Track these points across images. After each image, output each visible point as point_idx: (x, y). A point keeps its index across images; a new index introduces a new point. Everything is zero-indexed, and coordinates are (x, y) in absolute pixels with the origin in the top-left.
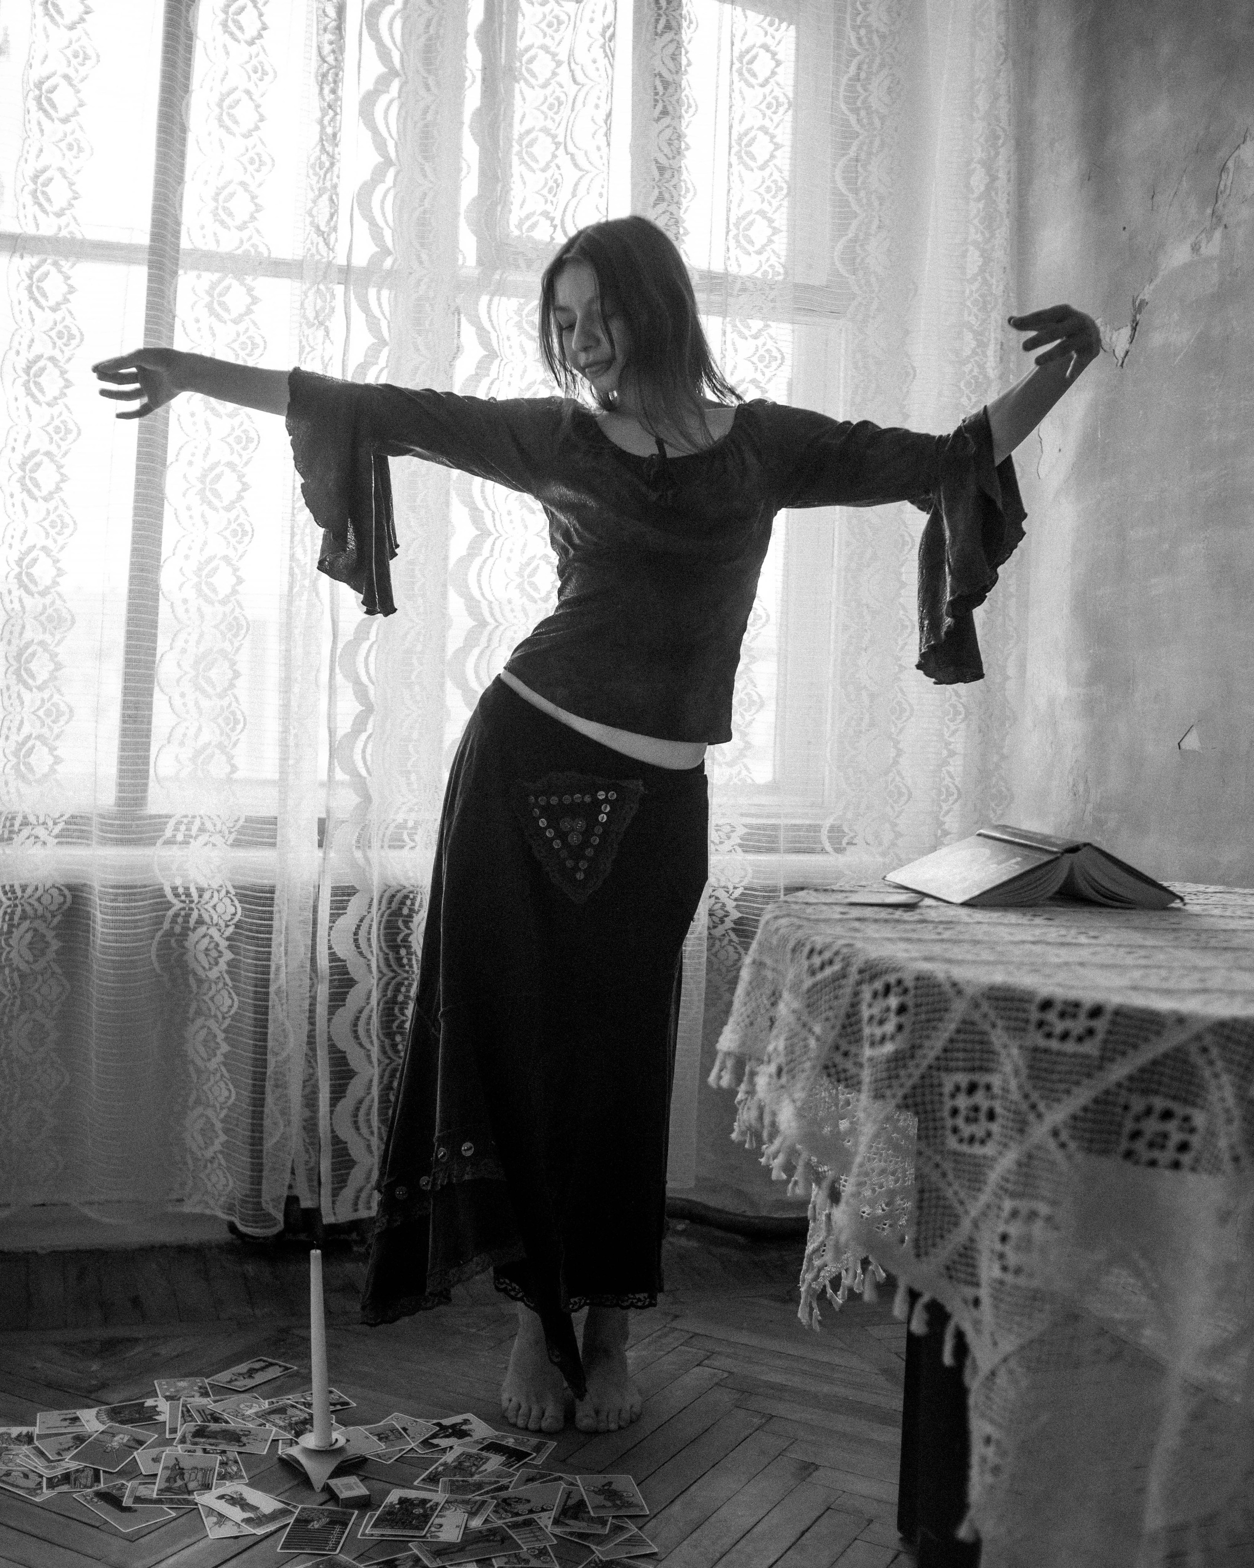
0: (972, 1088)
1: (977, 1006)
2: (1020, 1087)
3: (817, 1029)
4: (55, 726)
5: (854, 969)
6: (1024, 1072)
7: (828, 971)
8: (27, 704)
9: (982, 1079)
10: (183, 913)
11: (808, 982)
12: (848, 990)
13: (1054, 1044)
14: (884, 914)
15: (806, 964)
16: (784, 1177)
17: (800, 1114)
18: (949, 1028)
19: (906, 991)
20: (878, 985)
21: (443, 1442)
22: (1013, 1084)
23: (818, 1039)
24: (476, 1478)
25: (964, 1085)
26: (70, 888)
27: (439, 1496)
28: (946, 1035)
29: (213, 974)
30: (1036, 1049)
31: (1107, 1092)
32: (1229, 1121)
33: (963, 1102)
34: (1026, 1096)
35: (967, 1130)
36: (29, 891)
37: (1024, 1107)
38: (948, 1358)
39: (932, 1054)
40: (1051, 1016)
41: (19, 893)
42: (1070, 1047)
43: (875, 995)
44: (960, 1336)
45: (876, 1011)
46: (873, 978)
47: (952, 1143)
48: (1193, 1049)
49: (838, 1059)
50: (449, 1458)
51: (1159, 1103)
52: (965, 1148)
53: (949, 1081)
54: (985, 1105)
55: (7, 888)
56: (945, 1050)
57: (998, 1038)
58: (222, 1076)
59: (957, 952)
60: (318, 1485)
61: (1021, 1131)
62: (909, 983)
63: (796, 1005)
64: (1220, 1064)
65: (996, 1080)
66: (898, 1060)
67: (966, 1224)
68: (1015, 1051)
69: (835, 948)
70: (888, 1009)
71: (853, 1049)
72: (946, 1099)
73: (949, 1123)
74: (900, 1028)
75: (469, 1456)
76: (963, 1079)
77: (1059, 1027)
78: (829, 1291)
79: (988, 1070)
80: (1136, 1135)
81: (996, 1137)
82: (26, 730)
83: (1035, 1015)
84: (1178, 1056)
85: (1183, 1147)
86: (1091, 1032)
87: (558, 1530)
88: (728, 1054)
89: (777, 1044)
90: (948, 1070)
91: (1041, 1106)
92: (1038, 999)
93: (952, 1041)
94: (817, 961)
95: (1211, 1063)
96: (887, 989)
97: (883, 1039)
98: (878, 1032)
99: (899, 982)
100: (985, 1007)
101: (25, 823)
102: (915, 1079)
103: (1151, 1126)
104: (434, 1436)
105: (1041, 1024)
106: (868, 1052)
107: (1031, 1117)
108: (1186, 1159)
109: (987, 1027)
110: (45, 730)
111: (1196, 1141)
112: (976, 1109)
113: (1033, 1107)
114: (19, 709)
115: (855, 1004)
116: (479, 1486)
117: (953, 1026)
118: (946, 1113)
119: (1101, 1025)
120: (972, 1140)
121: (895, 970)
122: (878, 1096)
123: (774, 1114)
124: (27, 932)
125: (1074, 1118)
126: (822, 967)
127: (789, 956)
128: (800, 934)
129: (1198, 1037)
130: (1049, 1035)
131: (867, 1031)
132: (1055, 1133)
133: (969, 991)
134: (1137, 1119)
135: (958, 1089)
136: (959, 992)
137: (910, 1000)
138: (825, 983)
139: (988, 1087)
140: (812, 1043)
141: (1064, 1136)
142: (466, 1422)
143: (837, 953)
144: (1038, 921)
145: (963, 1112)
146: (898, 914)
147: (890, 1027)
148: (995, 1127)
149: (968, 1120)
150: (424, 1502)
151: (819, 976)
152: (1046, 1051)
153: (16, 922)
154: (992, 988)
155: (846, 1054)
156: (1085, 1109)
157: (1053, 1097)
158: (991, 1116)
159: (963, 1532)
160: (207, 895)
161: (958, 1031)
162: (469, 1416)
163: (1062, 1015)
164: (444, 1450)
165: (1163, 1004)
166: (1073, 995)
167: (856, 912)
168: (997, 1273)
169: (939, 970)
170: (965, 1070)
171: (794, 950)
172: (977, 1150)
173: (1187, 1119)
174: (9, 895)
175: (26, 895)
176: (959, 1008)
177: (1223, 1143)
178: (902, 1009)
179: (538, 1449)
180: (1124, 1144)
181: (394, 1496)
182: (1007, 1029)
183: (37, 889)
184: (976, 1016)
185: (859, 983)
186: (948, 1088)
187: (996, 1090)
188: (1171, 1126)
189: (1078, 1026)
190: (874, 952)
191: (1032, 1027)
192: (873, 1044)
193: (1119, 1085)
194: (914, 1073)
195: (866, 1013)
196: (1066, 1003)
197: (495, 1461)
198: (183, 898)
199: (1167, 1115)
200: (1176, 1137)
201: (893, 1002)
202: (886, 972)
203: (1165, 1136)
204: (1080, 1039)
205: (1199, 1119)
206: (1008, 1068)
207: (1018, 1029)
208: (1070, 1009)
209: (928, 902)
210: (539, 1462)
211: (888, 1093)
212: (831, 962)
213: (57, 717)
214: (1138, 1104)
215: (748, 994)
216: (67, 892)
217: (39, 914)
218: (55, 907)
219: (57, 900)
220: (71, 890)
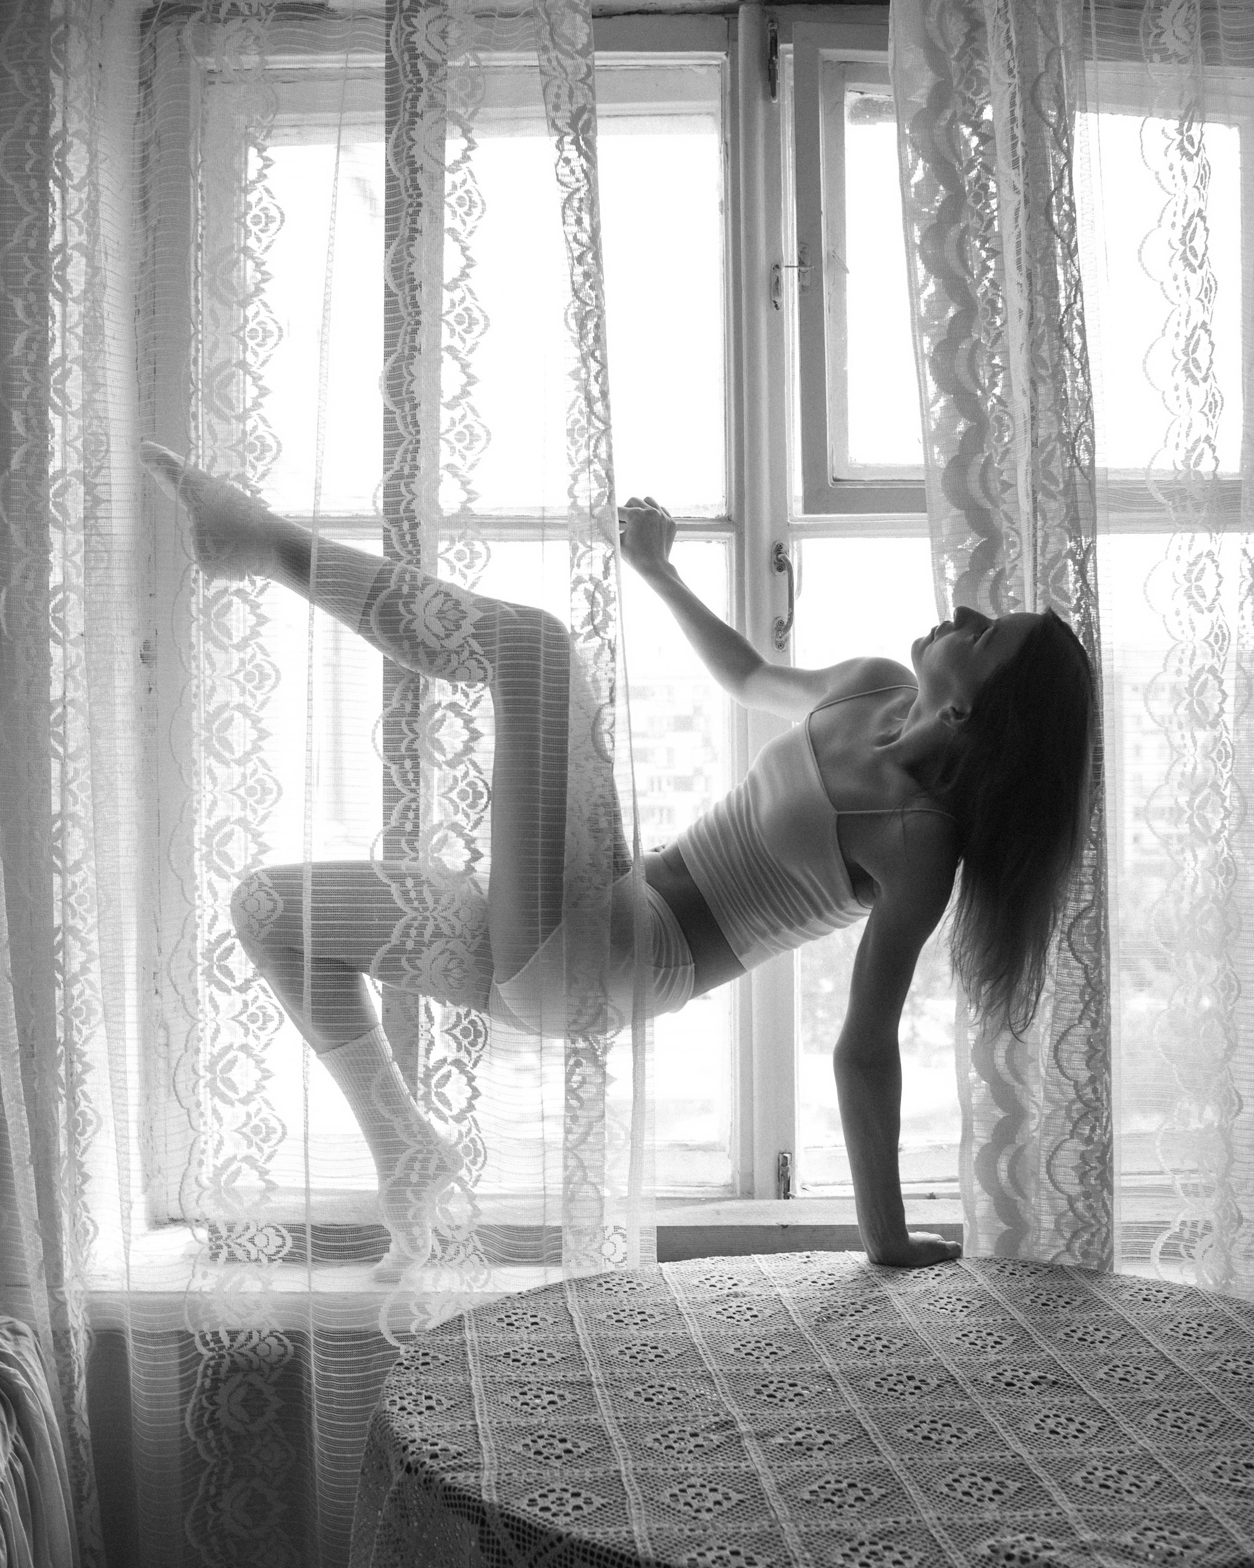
4: (265, 1146)
8: (226, 1120)
26: (286, 1333)
36: (242, 1338)
41: (226, 1342)
55: (209, 1337)
82: (227, 1151)
110: (253, 1151)
114: (216, 1126)
124: (239, 1386)
153: (222, 1376)
174: (212, 1345)
175: (236, 1345)
183: (250, 1337)
213: (268, 1134)
216: (286, 1341)
217: (255, 1366)
218: (274, 1358)
219: (278, 1350)
220: (292, 1340)
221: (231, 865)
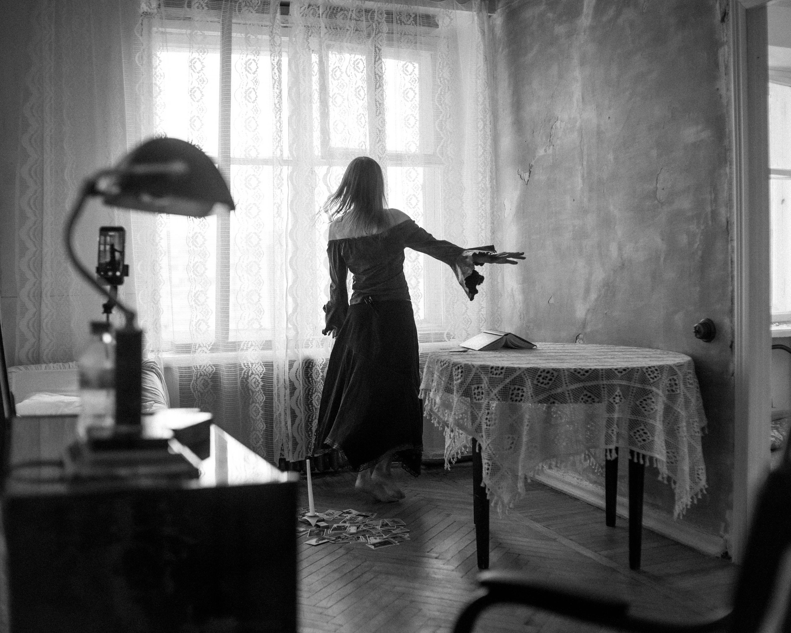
0: (478, 388)
1: (478, 369)
2: (488, 386)
3: (444, 379)
5: (451, 364)
6: (488, 382)
7: (445, 365)
8: (198, 310)
9: (480, 386)
10: (247, 371)
11: (441, 369)
12: (450, 369)
13: (494, 376)
14: (458, 353)
15: (440, 365)
16: (438, 425)
17: (441, 399)
18: (472, 375)
19: (462, 368)
20: (456, 367)
21: (345, 515)
22: (486, 386)
23: (444, 381)
24: (357, 521)
25: (476, 387)
26: (214, 365)
27: (347, 524)
28: (472, 377)
29: (257, 390)
30: (491, 378)
31: (506, 385)
32: (530, 389)
33: (476, 391)
34: (489, 388)
35: (477, 397)
37: (489, 390)
38: (477, 451)
39: (469, 381)
40: (493, 370)
41: (199, 368)
42: (497, 376)
43: (456, 369)
44: (480, 445)
45: (456, 373)
46: (455, 366)
47: (475, 400)
48: (522, 374)
49: (449, 385)
50: (347, 518)
51: (517, 387)
52: (477, 402)
53: (473, 387)
54: (481, 391)
56: (472, 380)
57: (482, 376)
58: (261, 421)
59: (475, 360)
60: (313, 525)
61: (489, 395)
62: (463, 366)
63: (438, 374)
64: (528, 377)
65: (483, 385)
66: (462, 383)
67: (479, 419)
68: (486, 378)
69: (447, 360)
70: (459, 372)
71: (452, 383)
72: (473, 391)
73: (474, 396)
74: (462, 376)
75: (353, 517)
76: (476, 386)
77: (495, 372)
78: (452, 459)
79: (482, 384)
80: (512, 394)
81: (484, 398)
82: (198, 318)
83: (490, 370)
84: (520, 376)
85: (522, 396)
86: (502, 373)
87: (382, 529)
88: (422, 390)
89: (435, 384)
90: (473, 384)
91: (492, 390)
92: (490, 367)
93: (473, 378)
94: (442, 364)
95: (526, 377)
96: (458, 368)
97: (458, 379)
98: (457, 378)
99: (461, 366)
100: (479, 370)
101: (200, 346)
102: (465, 387)
103: (516, 392)
104: (342, 514)
105: (491, 372)
106: (455, 382)
107: (490, 392)
108: (523, 398)
109: (480, 374)
110: (204, 317)
111: (524, 394)
112: (479, 392)
113: (491, 390)
114: (196, 312)
115: (451, 372)
116: (358, 523)
117: (473, 374)
118: (473, 395)
119: (503, 371)
120: (479, 399)
121: (460, 364)
122: (458, 392)
123: (435, 400)
124: (202, 380)
125: (499, 391)
126: (444, 365)
127: (436, 363)
128: (438, 358)
129: (523, 372)
130: (493, 374)
131: (454, 378)
132: (495, 395)
133: (476, 367)
134: (512, 391)
135: (475, 388)
136: (474, 367)
137: (463, 370)
138: (445, 368)
139: (481, 387)
140: (443, 382)
141: (497, 396)
142: (350, 511)
143: (447, 361)
144: (497, 353)
145: (476, 393)
146: (462, 353)
147: (459, 376)
148: (483, 396)
149: (478, 395)
150: (344, 526)
151: (443, 367)
152: (492, 378)
153: (198, 377)
154: (481, 365)
155: (450, 384)
156: (501, 389)
157: (494, 387)
158: (482, 393)
159: (482, 485)
160: (254, 365)
161: (474, 375)
162: (350, 509)
163: (495, 370)
164: (346, 517)
165: (516, 366)
166: (497, 365)
167: (451, 353)
168: (485, 427)
169: (470, 363)
170: (477, 384)
171: (437, 362)
172: (480, 401)
173: (522, 389)
174: (196, 369)
175: (201, 369)
176: (474, 370)
177: (529, 393)
178: (462, 372)
179: (372, 515)
180: (510, 396)
181: (335, 526)
182: (484, 374)
184: (478, 372)
185: (452, 367)
186: (473, 389)
187: (483, 388)
188: (520, 392)
189: (499, 372)
190: (455, 360)
191: (489, 373)
192: (456, 381)
193: (508, 384)
194: (465, 385)
195: (454, 374)
196: (496, 367)
197: (360, 518)
198: (247, 367)
199: (519, 389)
200: (521, 394)
201: (460, 370)
202: (458, 364)
203: (519, 394)
204: (499, 374)
205: (525, 389)
206: (485, 382)
207: (486, 374)
208: (497, 368)
209: (470, 350)
210: (373, 517)
211: (460, 391)
212: (446, 363)
213: (207, 313)
214: (512, 388)
215: (426, 374)
216: (213, 367)
217: (205, 374)
218: (210, 372)
219: (211, 370)
220: (215, 367)
221: (198, 244)
